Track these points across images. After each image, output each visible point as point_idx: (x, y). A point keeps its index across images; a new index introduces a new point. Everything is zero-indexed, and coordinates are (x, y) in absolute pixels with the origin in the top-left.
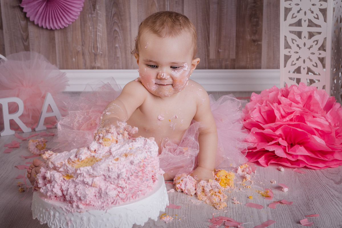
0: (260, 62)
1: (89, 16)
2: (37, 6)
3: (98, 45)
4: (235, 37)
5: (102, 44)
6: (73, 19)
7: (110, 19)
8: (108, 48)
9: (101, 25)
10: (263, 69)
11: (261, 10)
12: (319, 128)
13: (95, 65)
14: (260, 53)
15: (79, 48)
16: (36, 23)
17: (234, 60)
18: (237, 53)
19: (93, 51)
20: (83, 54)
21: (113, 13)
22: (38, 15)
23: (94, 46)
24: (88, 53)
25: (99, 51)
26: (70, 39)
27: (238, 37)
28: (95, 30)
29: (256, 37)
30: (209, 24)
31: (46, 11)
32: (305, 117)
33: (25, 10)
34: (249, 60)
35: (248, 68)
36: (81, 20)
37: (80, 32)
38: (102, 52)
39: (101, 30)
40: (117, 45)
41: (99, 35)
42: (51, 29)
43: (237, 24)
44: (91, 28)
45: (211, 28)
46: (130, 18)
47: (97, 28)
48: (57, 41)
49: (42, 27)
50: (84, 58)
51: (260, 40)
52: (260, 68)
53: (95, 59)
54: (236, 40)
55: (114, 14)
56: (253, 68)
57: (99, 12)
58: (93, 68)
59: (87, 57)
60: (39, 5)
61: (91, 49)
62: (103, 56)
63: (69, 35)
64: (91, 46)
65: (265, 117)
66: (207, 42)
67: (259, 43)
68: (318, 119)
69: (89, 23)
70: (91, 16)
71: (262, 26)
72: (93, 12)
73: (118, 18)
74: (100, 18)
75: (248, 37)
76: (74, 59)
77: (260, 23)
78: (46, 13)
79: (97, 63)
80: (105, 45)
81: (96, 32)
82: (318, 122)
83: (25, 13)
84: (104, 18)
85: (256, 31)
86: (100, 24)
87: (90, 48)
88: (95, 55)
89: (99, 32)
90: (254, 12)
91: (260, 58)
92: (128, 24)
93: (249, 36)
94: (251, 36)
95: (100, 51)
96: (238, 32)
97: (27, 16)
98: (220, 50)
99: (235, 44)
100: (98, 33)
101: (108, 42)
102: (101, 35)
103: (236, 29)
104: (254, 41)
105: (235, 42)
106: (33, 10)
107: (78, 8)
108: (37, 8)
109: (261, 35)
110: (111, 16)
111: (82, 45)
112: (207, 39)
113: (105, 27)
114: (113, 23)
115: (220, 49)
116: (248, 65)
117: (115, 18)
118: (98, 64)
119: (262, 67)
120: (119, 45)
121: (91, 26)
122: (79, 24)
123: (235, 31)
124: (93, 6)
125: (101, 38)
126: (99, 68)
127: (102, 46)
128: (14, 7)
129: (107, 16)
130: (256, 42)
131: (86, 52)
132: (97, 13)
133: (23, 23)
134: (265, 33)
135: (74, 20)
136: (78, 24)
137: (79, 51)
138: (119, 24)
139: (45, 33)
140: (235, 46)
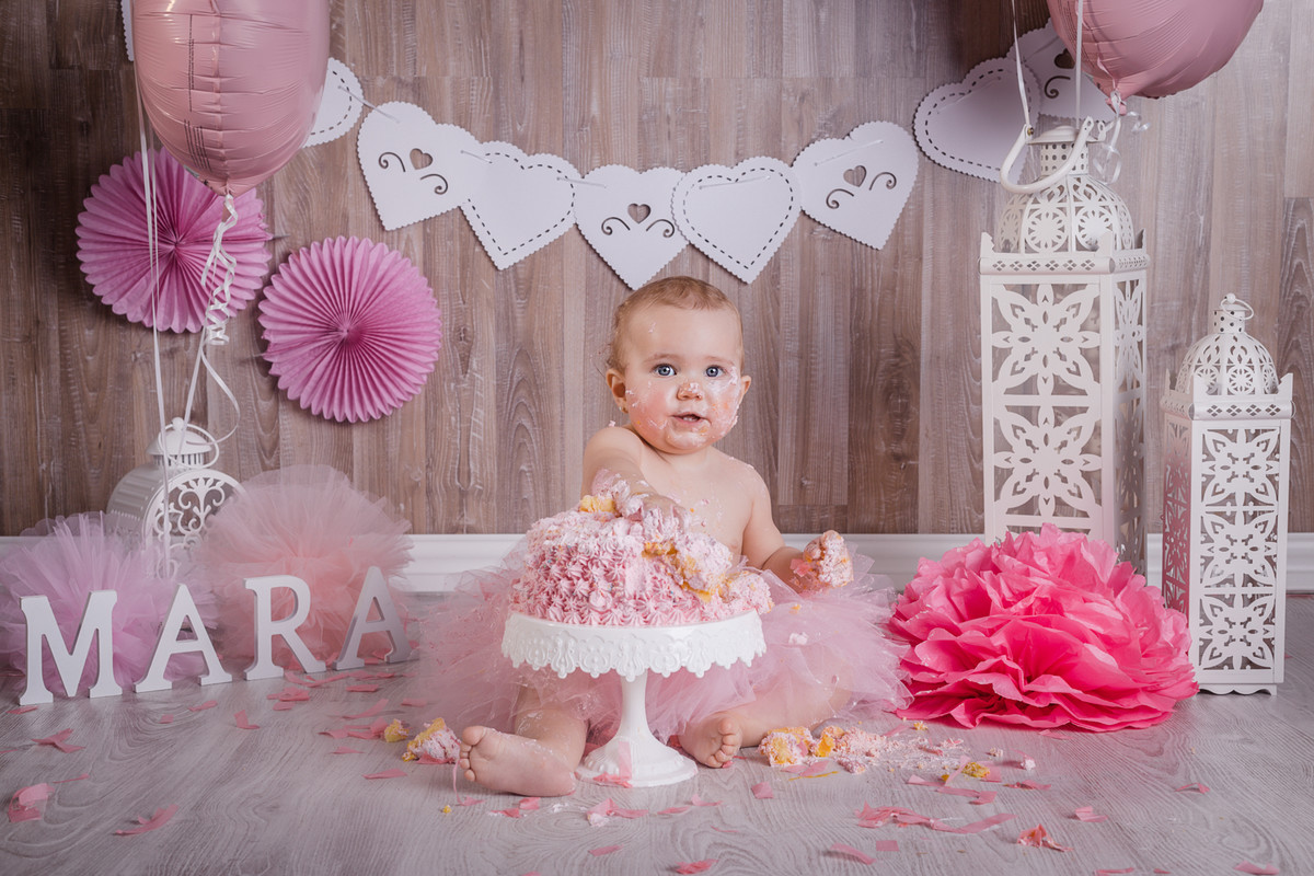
0: (915, 516)
1: (449, 386)
2: (311, 358)
3: (472, 466)
4: (846, 446)
5: (481, 465)
6: (409, 394)
7: (509, 394)
8: (499, 473)
9: (482, 413)
10: (923, 532)
11: (916, 375)
12: (1100, 630)
13: (461, 522)
14: (914, 491)
15: (419, 475)
16: (303, 405)
17: (844, 509)
18: (852, 491)
19: (457, 483)
20: (429, 492)
21: (515, 379)
22: (311, 383)
23: (459, 469)
24: (443, 489)
25: (472, 483)
26: (393, 451)
27: (853, 445)
28: (464, 425)
29: (903, 448)
30: (777, 412)
31: (336, 370)
32: (1063, 602)
33: (274, 371)
34: (884, 510)
35: (883, 532)
36: (426, 397)
37: (423, 430)
38: (481, 485)
39: (482, 424)
40: (524, 467)
41: (474, 437)
42: (346, 422)
43: (850, 411)
44: (453, 419)
45: (780, 422)
46: (563, 392)
47: (469, 421)
48: (356, 455)
49: (320, 416)
50: (430, 503)
51: (914, 455)
52: (916, 532)
53: (461, 504)
54: (849, 453)
55: (519, 383)
56: (895, 532)
57: (477, 375)
58: (455, 530)
59: (440, 502)
60: (316, 357)
61: (452, 476)
62: (483, 496)
63: (393, 438)
64: (454, 468)
65: (962, 608)
66: (770, 459)
67: (911, 462)
68: (1095, 606)
69: (449, 407)
70: (456, 388)
71: (918, 417)
72: (461, 377)
73: (530, 393)
74: (481, 392)
75: (882, 448)
76: (402, 506)
77: (913, 408)
78: (334, 375)
79: (465, 517)
80: (491, 466)
81: (469, 430)
82: (1097, 613)
83: (276, 379)
84: (492, 393)
85: (903, 430)
86: (478, 410)
87: (449, 475)
88: (463, 494)
89: (475, 431)
90: (895, 381)
91: (915, 504)
92: (557, 410)
93: (883, 443)
94: (887, 445)
95: (476, 483)
96: (853, 432)
97: (281, 385)
98: (805, 482)
99: (846, 466)
100: (472, 434)
101: (499, 457)
102: (482, 438)
103: (850, 425)
104: (898, 458)
105: (846, 461)
106: (297, 369)
107: (425, 365)
108: (310, 363)
109: (916, 441)
110: (511, 388)
111: (427, 467)
112: (772, 450)
113: (494, 416)
114: (514, 406)
115: (807, 479)
116: (881, 523)
117: (522, 392)
118: (470, 520)
119: (920, 529)
120: (531, 466)
121: (455, 416)
122: (422, 409)
123: (847, 431)
124: (462, 359)
125: (480, 447)
126: (470, 530)
127: (482, 471)
128: (243, 362)
129: (498, 386)
130: (904, 461)
131: (438, 483)
132: (473, 380)
133: (266, 405)
134: (926, 436)
135: (411, 398)
136: (419, 407)
137: (417, 484)
138: (533, 411)
139: (327, 432)
140: (846, 471)
